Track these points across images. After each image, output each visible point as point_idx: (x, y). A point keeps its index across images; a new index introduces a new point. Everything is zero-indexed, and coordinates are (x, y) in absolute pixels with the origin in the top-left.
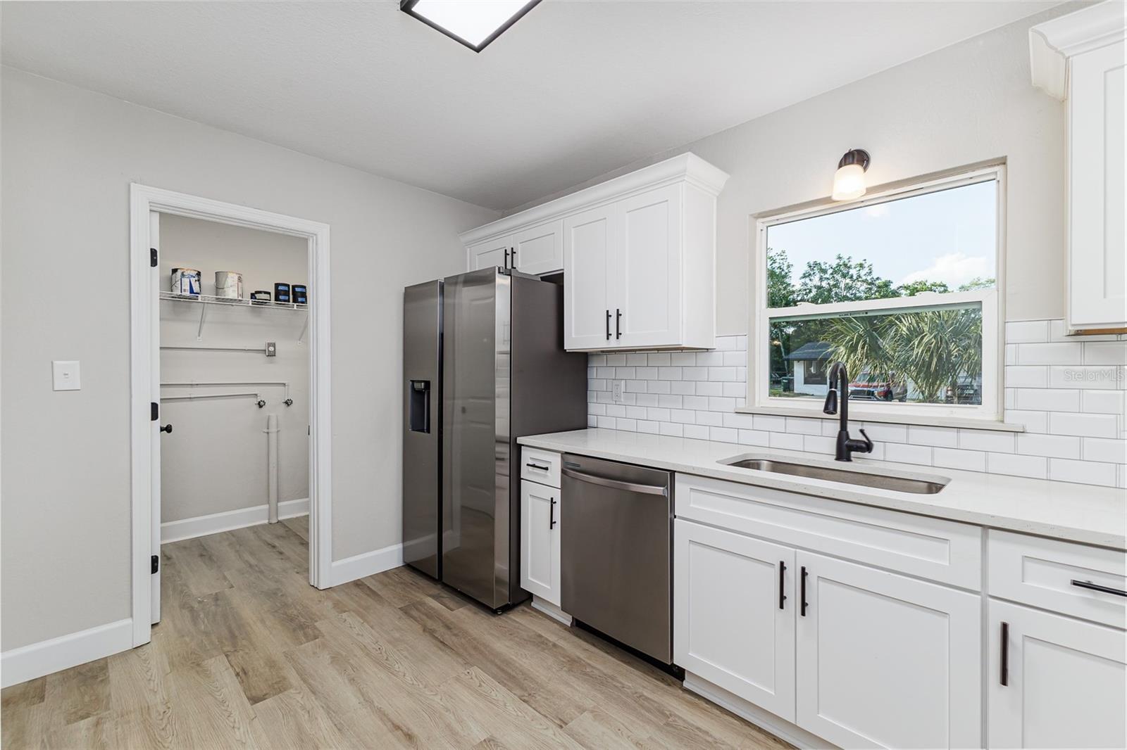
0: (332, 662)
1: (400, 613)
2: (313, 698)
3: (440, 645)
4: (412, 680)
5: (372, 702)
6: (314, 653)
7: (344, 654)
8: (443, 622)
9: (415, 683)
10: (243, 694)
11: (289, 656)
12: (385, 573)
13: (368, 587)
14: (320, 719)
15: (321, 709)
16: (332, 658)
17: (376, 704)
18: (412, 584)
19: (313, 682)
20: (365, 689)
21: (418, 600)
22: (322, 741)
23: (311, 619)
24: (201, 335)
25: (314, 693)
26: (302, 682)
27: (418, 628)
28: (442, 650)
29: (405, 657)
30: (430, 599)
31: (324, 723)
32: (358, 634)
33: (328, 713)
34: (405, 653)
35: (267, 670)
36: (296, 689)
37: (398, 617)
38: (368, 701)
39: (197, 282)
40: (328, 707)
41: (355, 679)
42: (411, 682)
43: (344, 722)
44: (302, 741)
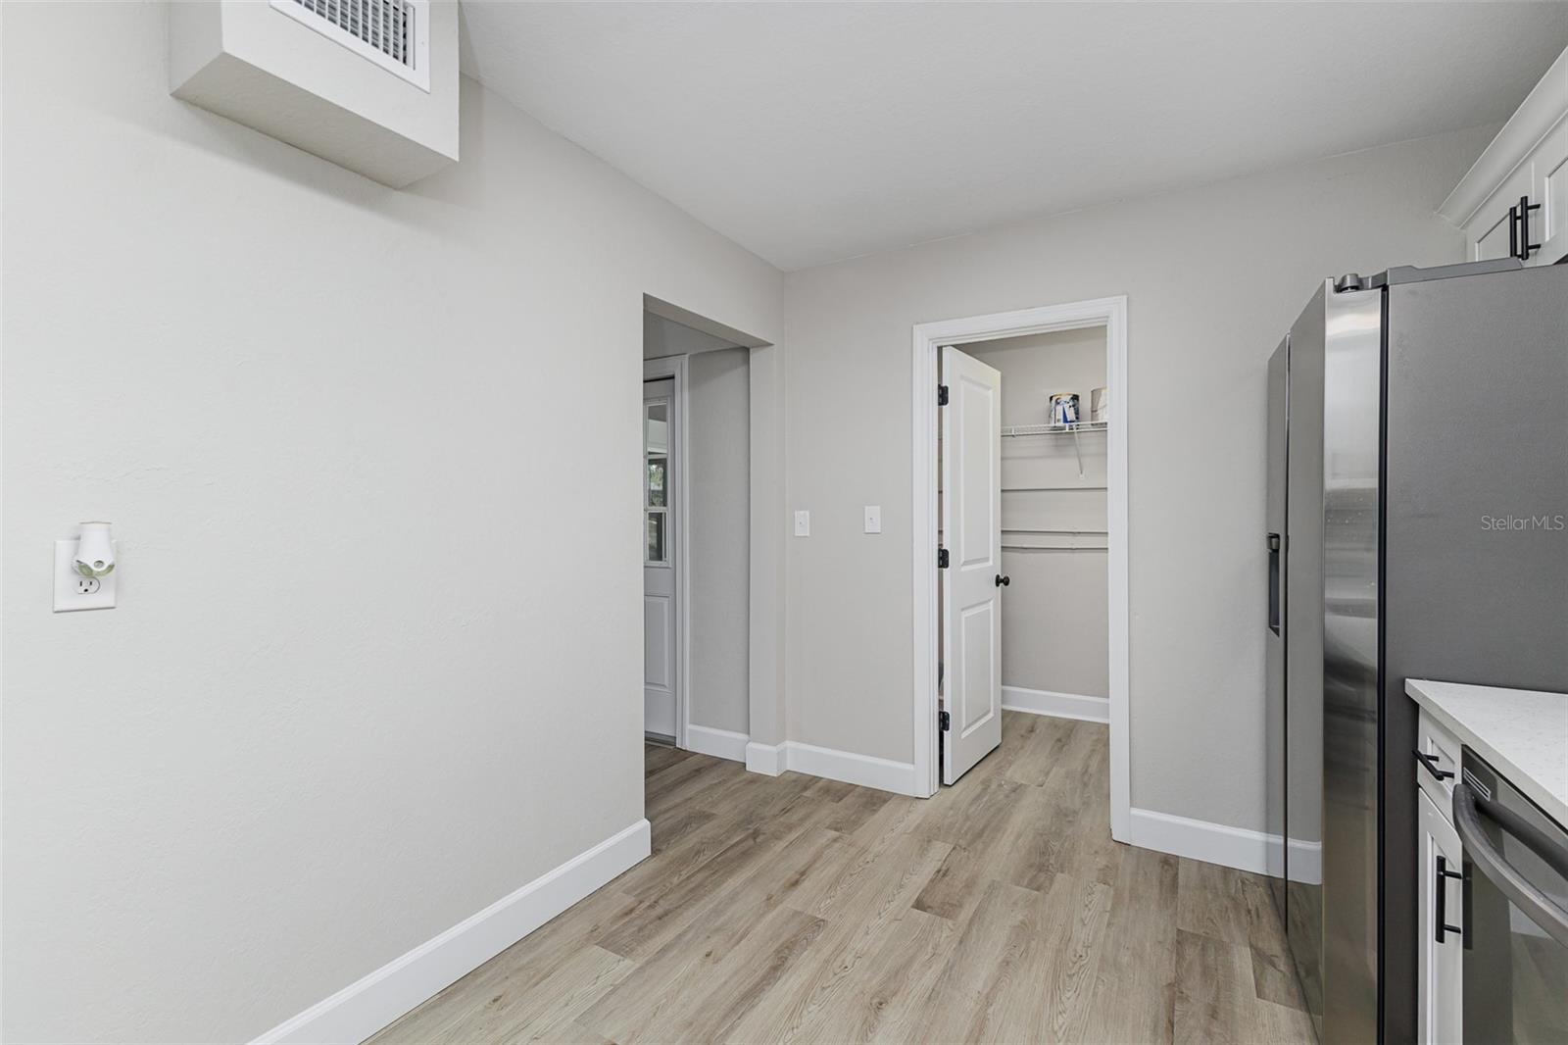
0: (1015, 927)
1: (1172, 935)
2: (954, 946)
3: (1163, 1023)
4: (1061, 1027)
5: (989, 1004)
6: (1015, 903)
7: (1039, 928)
8: (1217, 998)
9: (1060, 1034)
10: (920, 891)
11: (993, 886)
12: (1227, 871)
13: (1177, 874)
14: (931, 971)
15: (946, 961)
16: (1023, 922)
17: (990, 1011)
18: (1249, 911)
19: (974, 930)
20: (1004, 984)
21: (1226, 939)
22: (906, 993)
23: (1062, 866)
24: (1084, 472)
25: (961, 942)
26: (967, 922)
27: (1167, 974)
28: (1155, 1031)
29: (1095, 994)
30: (1247, 952)
31: (929, 979)
32: (1082, 920)
33: (944, 973)
34: (1101, 989)
35: (961, 886)
36: (954, 925)
37: (1161, 938)
38: (988, 1000)
39: (1072, 408)
40: (951, 968)
41: (1011, 965)
42: (1056, 1028)
43: (943, 996)
44: (896, 974)
